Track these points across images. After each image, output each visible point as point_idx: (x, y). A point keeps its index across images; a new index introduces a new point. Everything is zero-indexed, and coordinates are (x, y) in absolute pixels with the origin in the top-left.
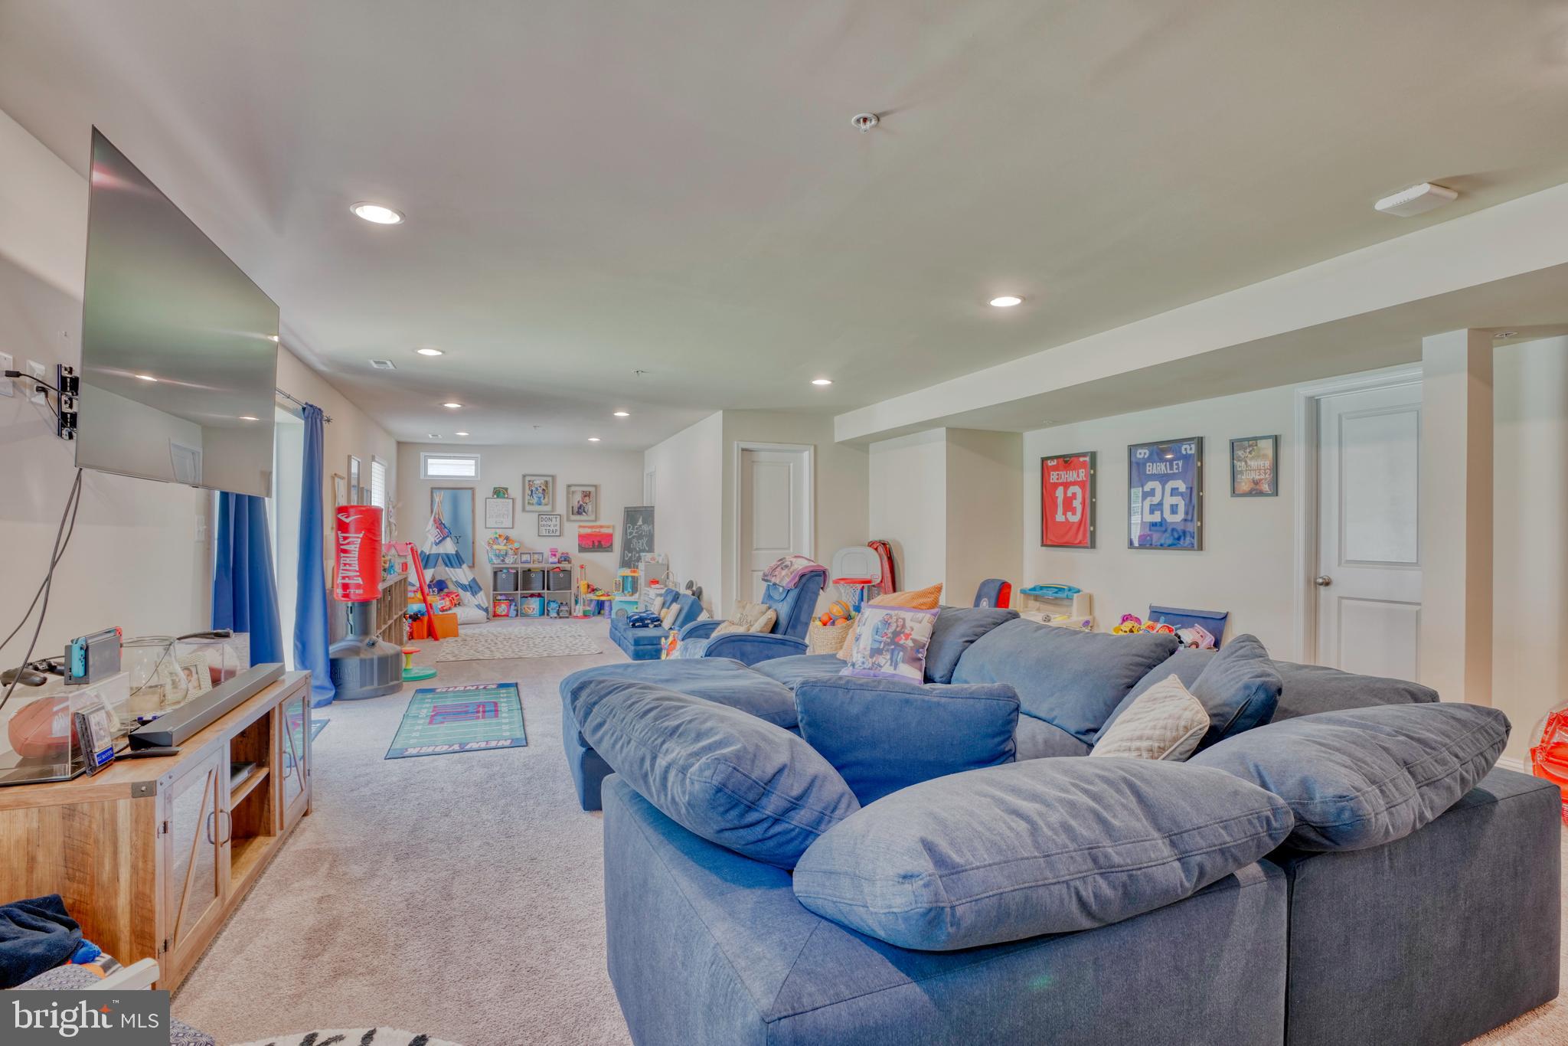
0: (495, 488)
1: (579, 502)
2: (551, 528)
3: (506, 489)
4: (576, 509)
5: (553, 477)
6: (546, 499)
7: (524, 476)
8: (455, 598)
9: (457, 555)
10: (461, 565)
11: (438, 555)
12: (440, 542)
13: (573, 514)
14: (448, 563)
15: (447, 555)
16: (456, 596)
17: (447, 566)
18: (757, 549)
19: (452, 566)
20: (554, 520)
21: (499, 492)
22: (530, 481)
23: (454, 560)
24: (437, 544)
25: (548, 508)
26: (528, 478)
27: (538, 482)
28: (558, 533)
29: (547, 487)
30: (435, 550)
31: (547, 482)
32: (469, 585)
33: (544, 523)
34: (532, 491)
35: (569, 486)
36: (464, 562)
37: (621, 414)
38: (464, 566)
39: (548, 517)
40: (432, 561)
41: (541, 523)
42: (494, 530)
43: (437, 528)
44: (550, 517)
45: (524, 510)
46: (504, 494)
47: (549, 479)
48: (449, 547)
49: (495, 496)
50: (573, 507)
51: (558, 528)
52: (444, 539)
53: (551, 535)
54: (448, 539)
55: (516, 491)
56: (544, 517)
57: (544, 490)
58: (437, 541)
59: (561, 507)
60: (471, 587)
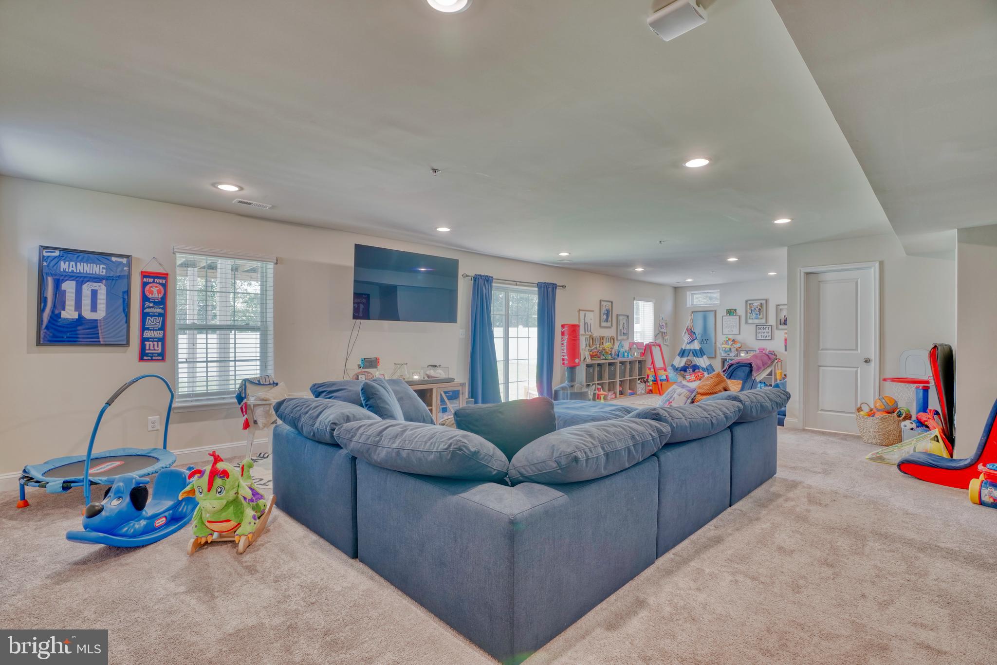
0: (727, 310)
1: (785, 316)
2: (765, 334)
3: (735, 310)
4: (783, 321)
5: (767, 300)
6: (761, 315)
7: (746, 301)
8: (700, 375)
9: (701, 350)
10: (702, 356)
11: (690, 350)
12: (691, 342)
13: (780, 324)
14: (695, 354)
15: (695, 350)
17: (694, 356)
19: (698, 357)
20: (767, 329)
21: (731, 312)
22: (750, 304)
23: (700, 353)
24: (688, 343)
25: (763, 321)
26: (749, 302)
27: (756, 304)
28: (770, 338)
29: (762, 307)
30: (688, 347)
31: (761, 304)
32: (707, 368)
33: (760, 331)
34: (752, 310)
35: (777, 306)
36: (705, 355)
37: (732, 259)
38: (705, 357)
39: (763, 327)
40: (686, 353)
41: (758, 331)
42: (726, 336)
43: (689, 334)
44: (764, 327)
45: (746, 322)
46: (734, 313)
47: (764, 302)
48: (696, 346)
49: (728, 315)
50: (780, 320)
51: (770, 334)
52: (693, 340)
53: (764, 339)
54: (696, 341)
55: (741, 311)
56: (760, 327)
57: (759, 309)
58: (689, 342)
59: (772, 321)
60: (707, 369)
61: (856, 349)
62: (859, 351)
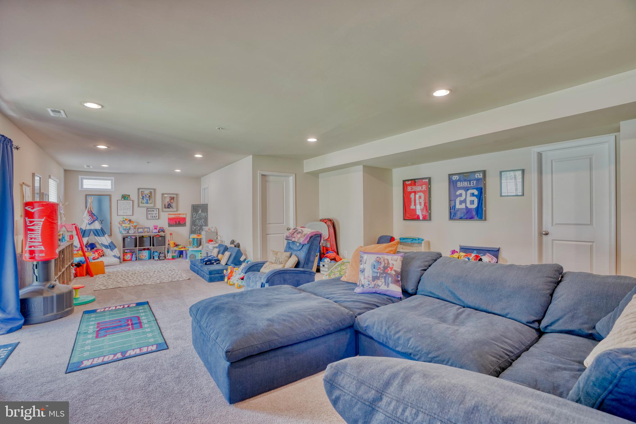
0: (122, 195)
1: (168, 202)
2: (154, 215)
3: (129, 196)
4: (167, 206)
5: (155, 190)
6: (151, 201)
7: (139, 189)
8: (101, 252)
9: (102, 229)
10: (104, 235)
11: (90, 230)
12: (91, 223)
13: (165, 208)
14: (96, 233)
15: (96, 230)
16: (101, 251)
17: (96, 235)
18: (268, 224)
19: (99, 236)
20: (155, 211)
21: (125, 197)
22: (142, 192)
23: (100, 233)
24: (90, 224)
25: (152, 205)
26: (141, 190)
27: (146, 192)
28: (157, 218)
29: (151, 195)
30: (88, 227)
31: (151, 192)
32: (109, 245)
33: (150, 212)
34: (143, 197)
35: (163, 194)
36: (106, 234)
37: (198, 156)
38: (106, 236)
39: (152, 209)
40: (87, 233)
41: (148, 213)
42: (122, 217)
43: (90, 215)
44: (153, 209)
45: (139, 206)
46: (128, 198)
47: (152, 191)
48: (97, 226)
49: (123, 199)
50: (165, 205)
51: (157, 215)
52: (94, 221)
53: (154, 218)
54: (96, 222)
55: (134, 196)
56: (150, 209)
57: (149, 196)
58: (90, 223)
59: (159, 205)
60: (110, 246)
61: (283, 223)
62: (285, 224)
